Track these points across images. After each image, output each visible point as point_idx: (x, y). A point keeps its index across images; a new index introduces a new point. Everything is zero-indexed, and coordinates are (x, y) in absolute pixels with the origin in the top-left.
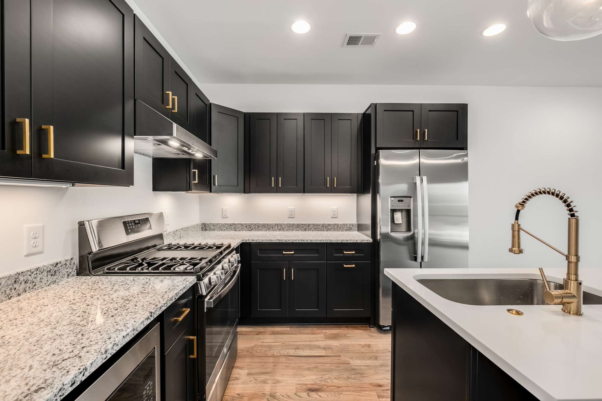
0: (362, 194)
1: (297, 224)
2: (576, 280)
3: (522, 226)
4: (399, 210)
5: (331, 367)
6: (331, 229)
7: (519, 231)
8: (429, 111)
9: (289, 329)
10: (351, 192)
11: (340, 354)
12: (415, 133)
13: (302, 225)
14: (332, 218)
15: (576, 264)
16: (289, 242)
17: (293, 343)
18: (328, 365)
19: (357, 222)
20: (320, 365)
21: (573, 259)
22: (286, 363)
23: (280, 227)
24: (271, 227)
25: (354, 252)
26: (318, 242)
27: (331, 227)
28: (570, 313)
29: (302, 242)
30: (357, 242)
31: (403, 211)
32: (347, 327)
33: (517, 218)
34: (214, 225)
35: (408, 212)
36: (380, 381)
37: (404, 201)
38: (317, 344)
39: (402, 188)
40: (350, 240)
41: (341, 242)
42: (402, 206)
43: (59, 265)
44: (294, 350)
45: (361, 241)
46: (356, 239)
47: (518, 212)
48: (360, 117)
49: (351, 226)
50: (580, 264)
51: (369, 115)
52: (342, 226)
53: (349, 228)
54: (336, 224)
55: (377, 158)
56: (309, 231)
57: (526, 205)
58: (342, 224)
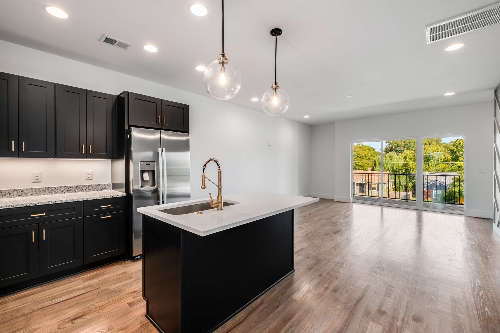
0: (116, 159)
1: (45, 188)
2: (221, 196)
3: (206, 176)
4: (147, 171)
5: (93, 297)
6: (86, 190)
7: (204, 178)
8: (167, 105)
9: (40, 288)
10: (106, 157)
11: (100, 287)
12: (157, 118)
13: (51, 189)
14: (86, 180)
15: (221, 189)
16: (39, 204)
17: (47, 297)
18: (90, 297)
19: (111, 182)
20: (80, 300)
21: (220, 188)
22: (42, 313)
23: (21, 193)
24: (7, 194)
25: (110, 206)
26: (74, 201)
27: (85, 188)
28: (219, 209)
29: (55, 203)
30: (113, 197)
31: (150, 171)
32: (105, 267)
33: (204, 172)
35: (153, 172)
36: (135, 289)
37: (150, 165)
38: (75, 288)
39: (149, 154)
40: (107, 196)
41: (98, 199)
42: (149, 168)
44: (51, 301)
45: (116, 196)
46: (112, 195)
47: (204, 169)
48: (114, 99)
49: (106, 186)
50: (222, 189)
51: (123, 98)
52: (97, 186)
53: (104, 187)
54: (90, 185)
55: (129, 132)
56: (60, 193)
57: (207, 166)
58: (97, 185)
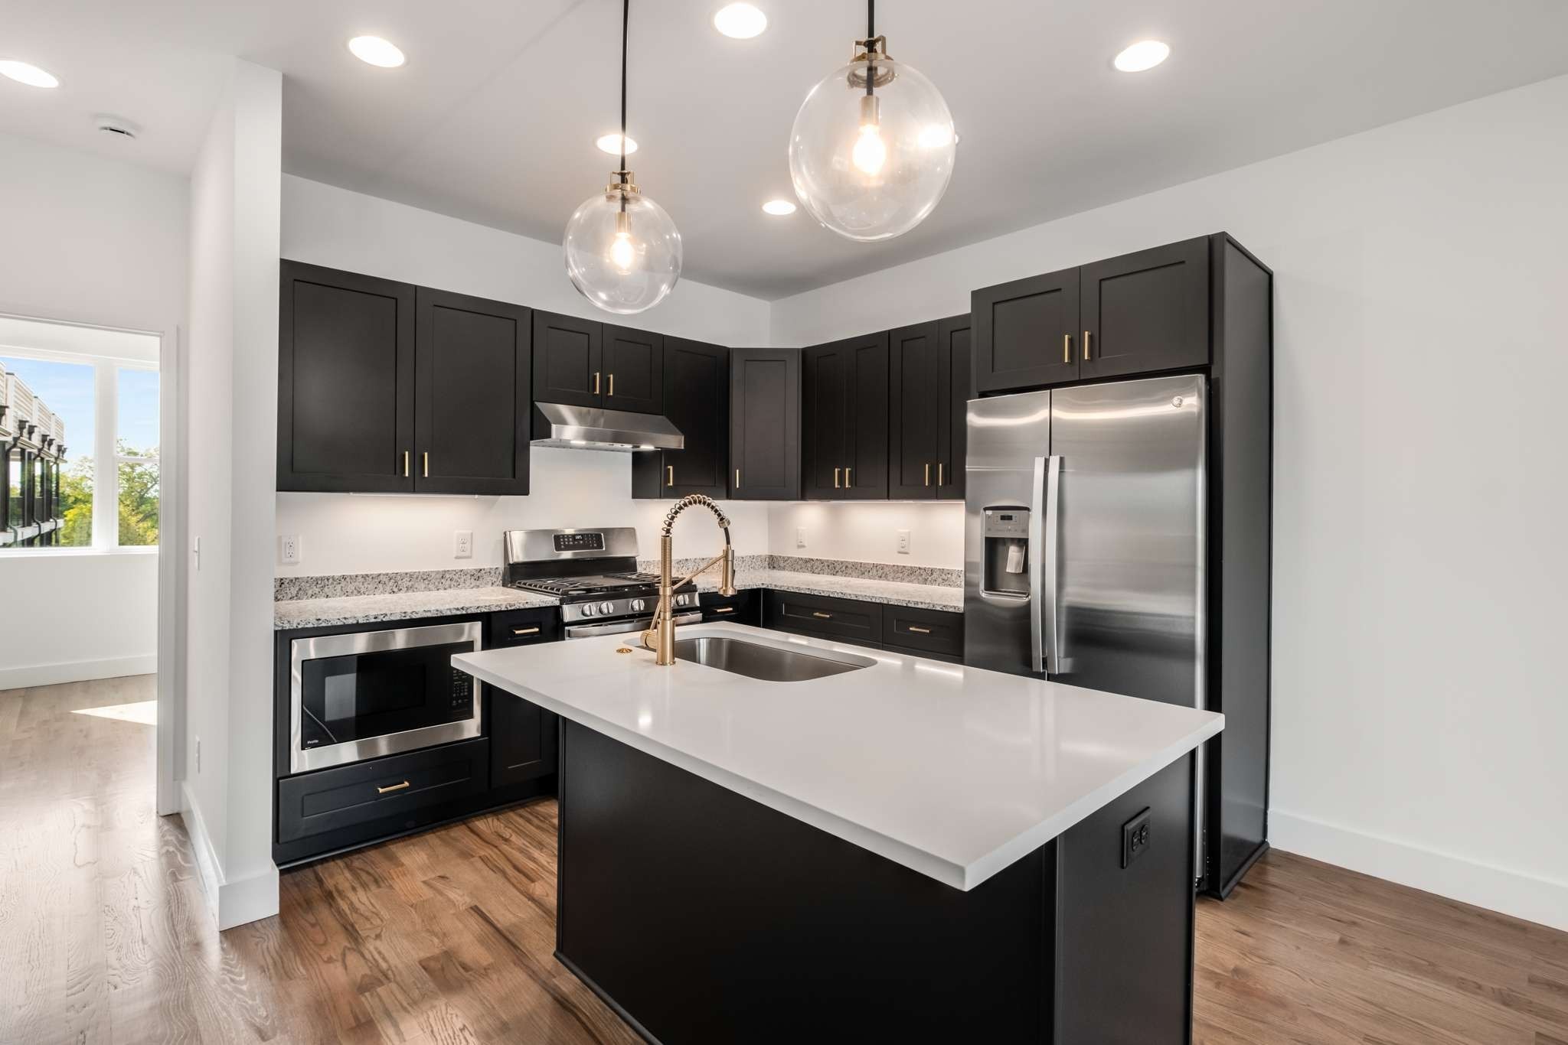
34: (786, 559)
35: (1024, 544)
37: (1013, 518)
40: (922, 603)
41: (905, 605)
42: (1010, 530)
43: (483, 572)
45: (942, 607)
